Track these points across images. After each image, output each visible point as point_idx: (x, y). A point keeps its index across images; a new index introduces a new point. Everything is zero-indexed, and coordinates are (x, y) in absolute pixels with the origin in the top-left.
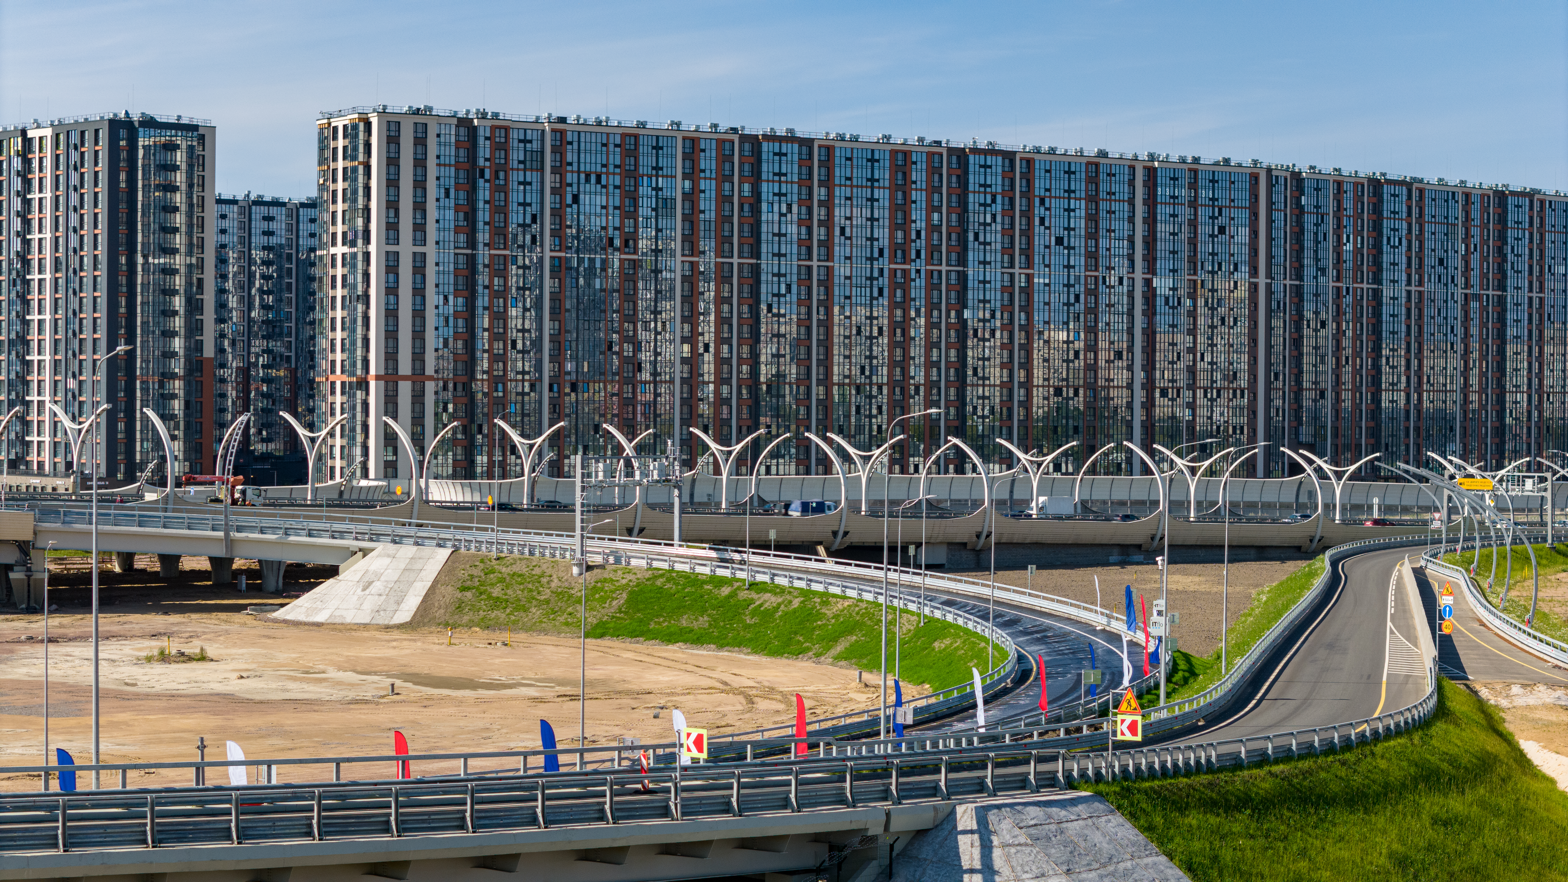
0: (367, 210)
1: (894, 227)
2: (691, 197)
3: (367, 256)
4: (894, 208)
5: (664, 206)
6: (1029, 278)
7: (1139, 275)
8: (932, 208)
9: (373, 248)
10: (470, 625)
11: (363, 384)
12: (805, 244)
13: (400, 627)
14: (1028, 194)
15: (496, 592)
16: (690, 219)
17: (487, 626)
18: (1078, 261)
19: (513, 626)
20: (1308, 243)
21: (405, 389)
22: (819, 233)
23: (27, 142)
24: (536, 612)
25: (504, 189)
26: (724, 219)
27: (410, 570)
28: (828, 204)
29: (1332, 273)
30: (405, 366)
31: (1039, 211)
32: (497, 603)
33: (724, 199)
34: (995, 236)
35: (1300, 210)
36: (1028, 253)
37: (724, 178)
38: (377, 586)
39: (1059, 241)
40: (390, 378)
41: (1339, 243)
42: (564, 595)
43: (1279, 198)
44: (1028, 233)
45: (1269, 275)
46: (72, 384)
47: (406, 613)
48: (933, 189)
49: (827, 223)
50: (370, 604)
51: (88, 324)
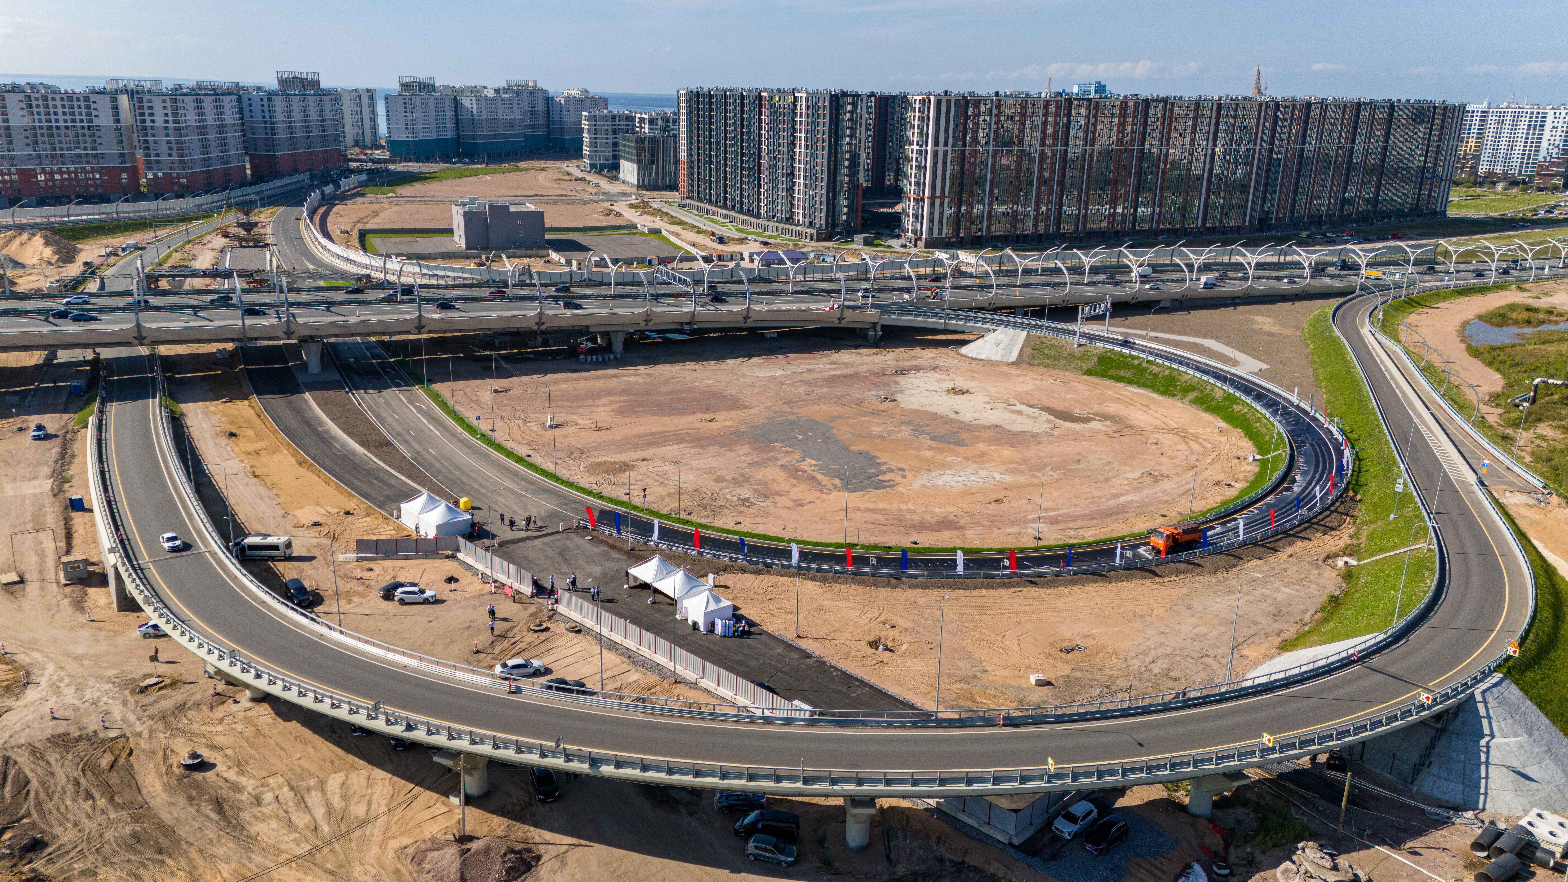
0: (927, 133)
1: (1118, 132)
2: (1045, 124)
3: (926, 151)
4: (1119, 124)
5: (1033, 127)
6: (1168, 150)
7: (1210, 148)
8: (1133, 124)
9: (929, 148)
10: (1038, 365)
11: (922, 200)
12: (1085, 140)
13: (1013, 363)
14: (1171, 117)
15: (1046, 351)
16: (1044, 132)
17: (1046, 366)
18: (1187, 143)
19: (1055, 367)
20: (1278, 130)
21: (938, 201)
22: (1090, 136)
23: (795, 98)
24: (1063, 362)
25: (977, 124)
26: (1056, 132)
27: (1013, 340)
28: (1095, 124)
29: (1286, 142)
30: (938, 194)
31: (1174, 123)
32: (1048, 356)
33: (1056, 124)
34: (1157, 135)
35: (1276, 116)
36: (1168, 140)
37: (1057, 115)
38: (1002, 346)
39: (1181, 135)
40: (932, 197)
41: (1290, 129)
42: (1072, 355)
43: (1269, 113)
44: (1169, 133)
45: (1261, 145)
46: (812, 193)
47: (1013, 358)
48: (1135, 117)
49: (1094, 132)
50: (1000, 353)
51: (819, 171)
